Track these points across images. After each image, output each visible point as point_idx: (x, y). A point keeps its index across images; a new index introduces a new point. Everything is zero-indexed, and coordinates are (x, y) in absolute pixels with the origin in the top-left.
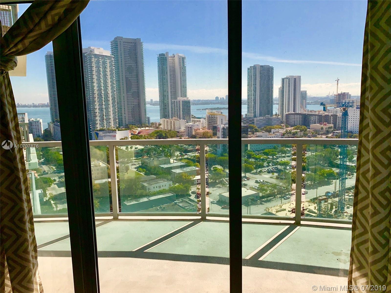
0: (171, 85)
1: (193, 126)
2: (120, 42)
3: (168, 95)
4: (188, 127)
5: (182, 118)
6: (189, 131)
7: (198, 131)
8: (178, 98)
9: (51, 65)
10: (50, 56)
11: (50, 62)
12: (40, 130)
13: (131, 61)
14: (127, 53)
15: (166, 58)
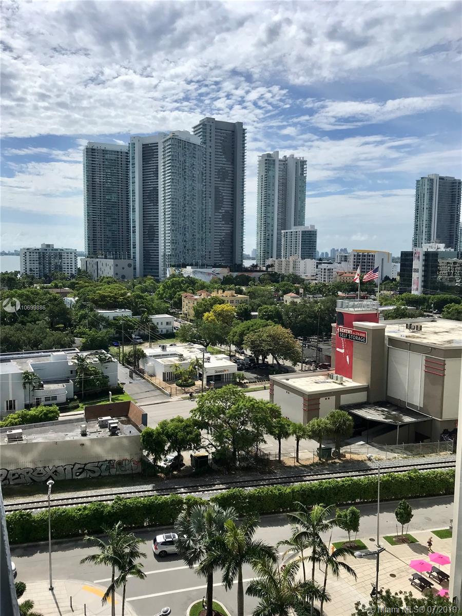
0: (278, 207)
2: (211, 126)
3: (272, 224)
4: (325, 269)
7: (345, 275)
9: (92, 164)
10: (92, 149)
11: (91, 159)
12: (73, 267)
13: (224, 159)
14: (220, 146)
15: (274, 161)
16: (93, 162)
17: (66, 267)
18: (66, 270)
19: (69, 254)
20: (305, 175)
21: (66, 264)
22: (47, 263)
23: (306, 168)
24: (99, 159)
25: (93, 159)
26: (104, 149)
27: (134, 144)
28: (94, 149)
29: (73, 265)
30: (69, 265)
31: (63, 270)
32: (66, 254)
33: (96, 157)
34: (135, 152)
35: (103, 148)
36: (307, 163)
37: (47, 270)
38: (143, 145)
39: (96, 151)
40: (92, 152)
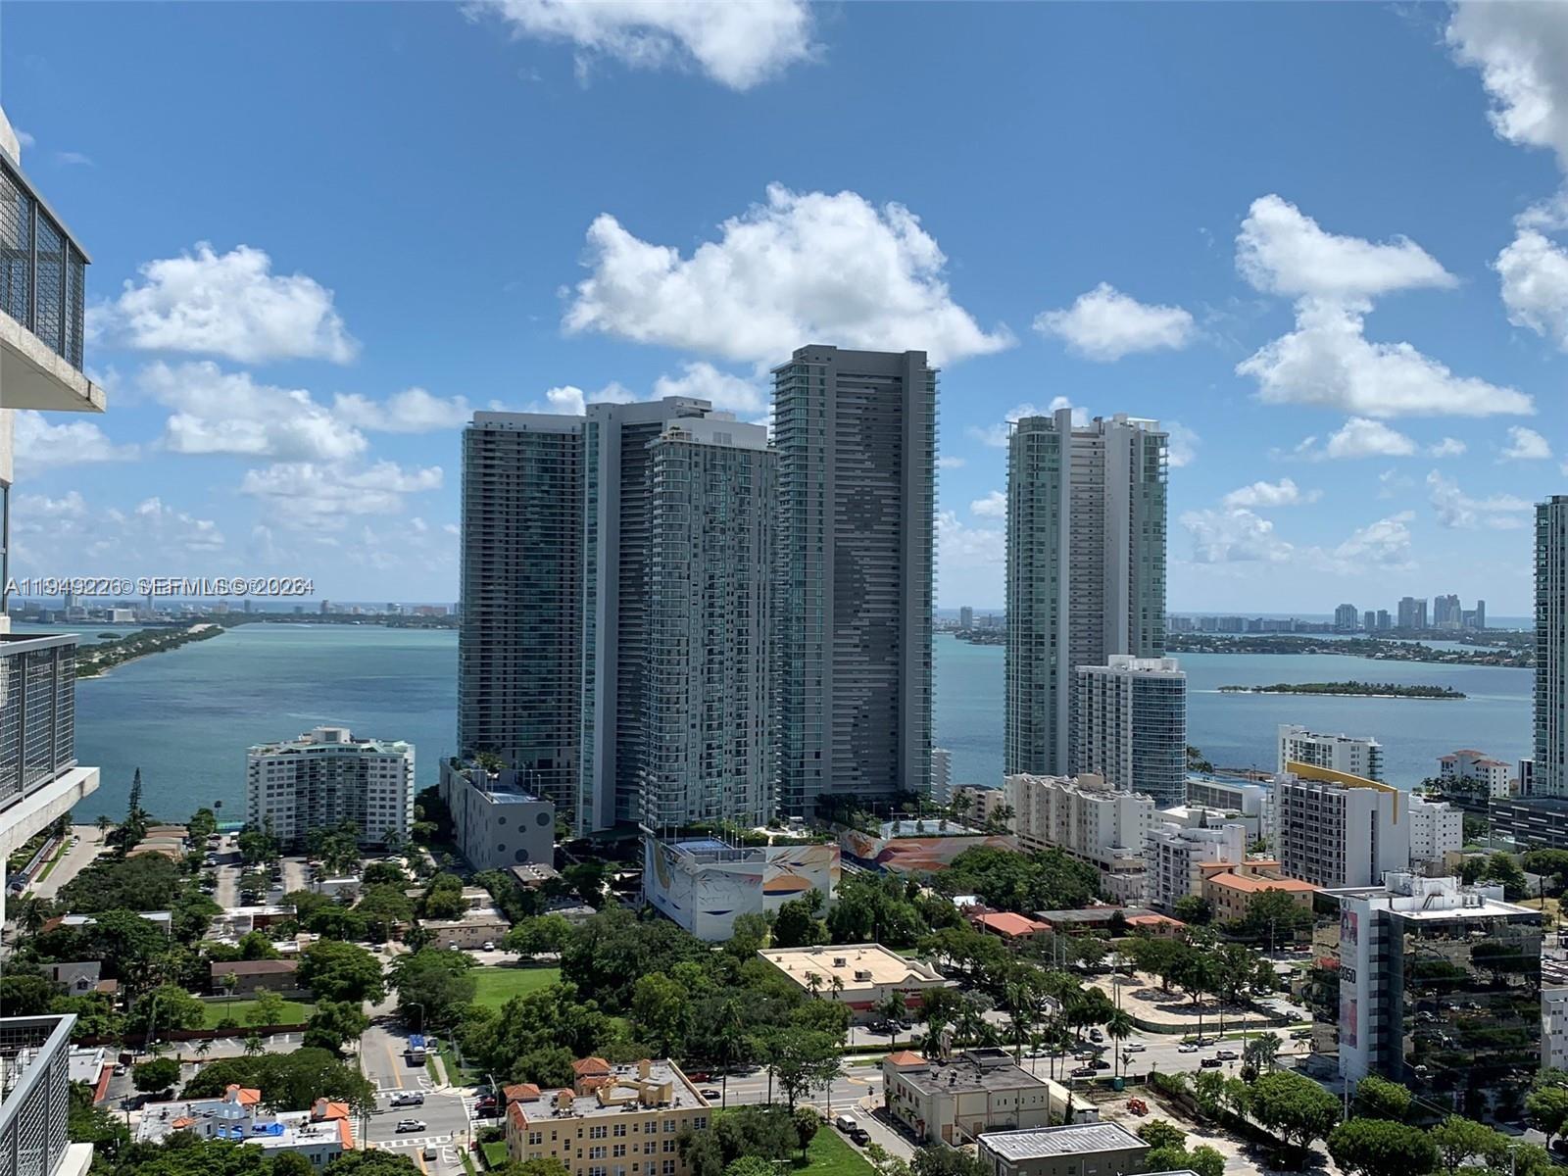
0: (1074, 581)
1: (1194, 845)
2: (822, 371)
3: (1054, 637)
4: (1166, 849)
5: (1130, 781)
6: (1166, 868)
7: (1223, 879)
8: (1113, 659)
9: (485, 475)
10: (487, 433)
11: (482, 462)
12: (399, 802)
13: (868, 465)
14: (855, 426)
15: (1055, 439)
16: (488, 471)
17: (378, 803)
18: (378, 811)
19: (388, 765)
20: (1162, 479)
21: (378, 795)
22: (323, 790)
23: (1166, 456)
24: (504, 458)
25: (489, 462)
26: (521, 430)
27: (597, 426)
28: (493, 433)
29: (399, 796)
30: (388, 795)
31: (369, 810)
32: (379, 764)
33: (498, 454)
34: (600, 449)
35: (518, 427)
36: (1169, 440)
37: (324, 810)
38: (624, 427)
39: (497, 438)
40: (486, 442)
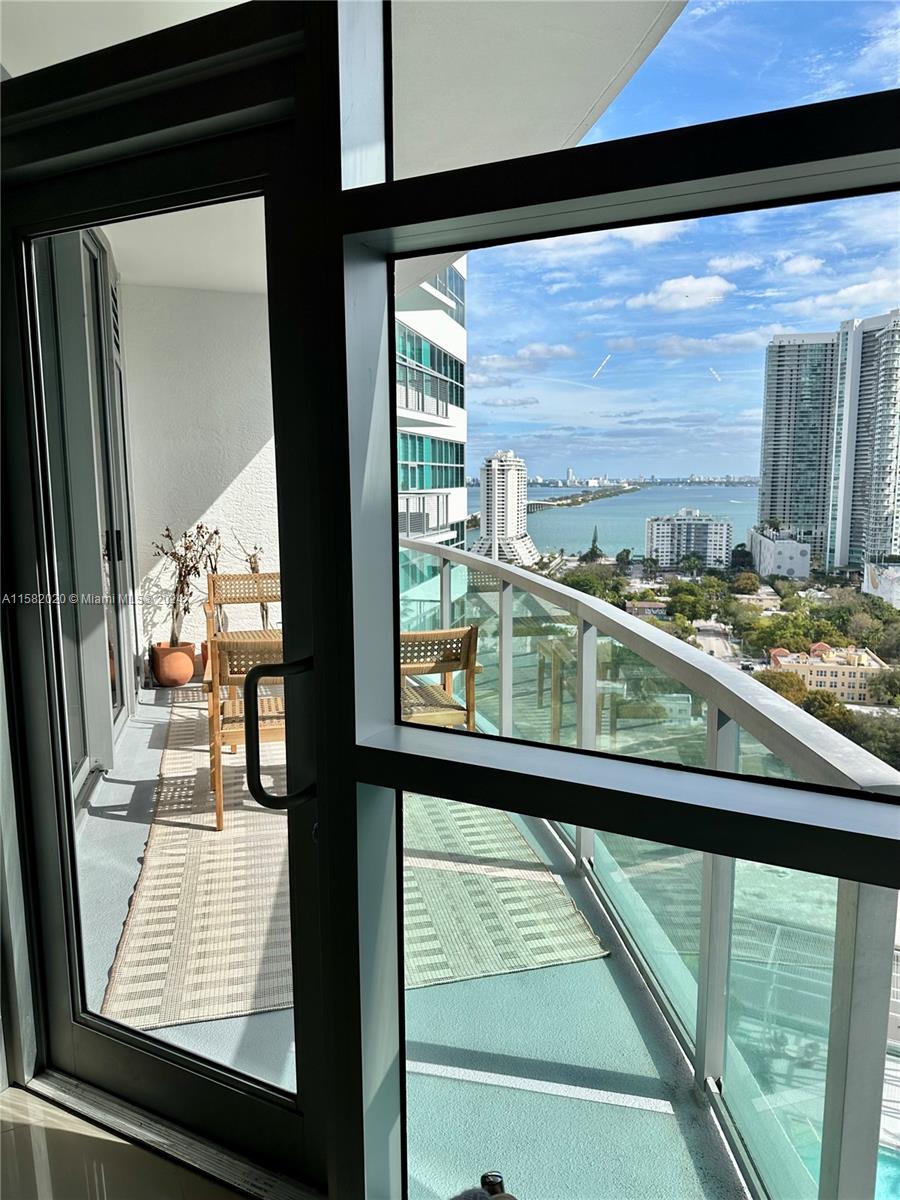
9: (778, 371)
10: (780, 347)
11: (777, 363)
12: (724, 547)
16: (780, 368)
17: (713, 547)
18: (712, 551)
19: (719, 527)
21: (713, 543)
24: (789, 360)
25: (780, 363)
26: (801, 343)
27: (847, 333)
28: (784, 346)
29: (724, 543)
30: (718, 543)
31: (708, 551)
32: (714, 527)
33: (786, 358)
34: (850, 346)
35: (799, 342)
38: (864, 333)
39: (786, 349)
40: (780, 352)
